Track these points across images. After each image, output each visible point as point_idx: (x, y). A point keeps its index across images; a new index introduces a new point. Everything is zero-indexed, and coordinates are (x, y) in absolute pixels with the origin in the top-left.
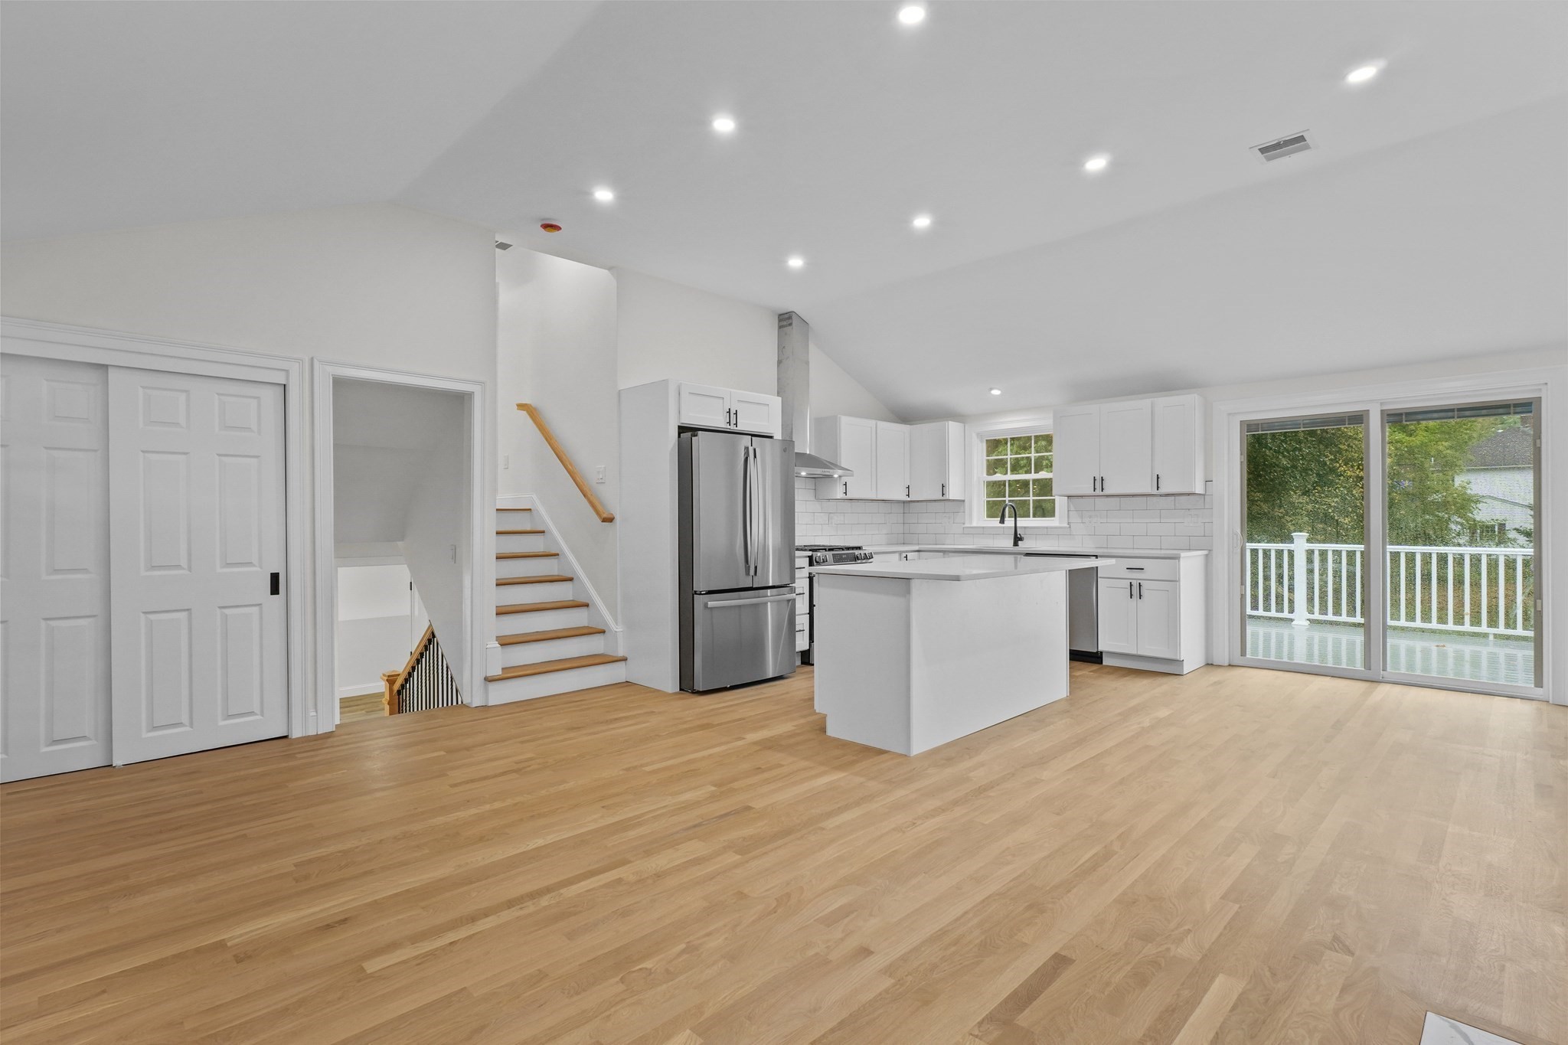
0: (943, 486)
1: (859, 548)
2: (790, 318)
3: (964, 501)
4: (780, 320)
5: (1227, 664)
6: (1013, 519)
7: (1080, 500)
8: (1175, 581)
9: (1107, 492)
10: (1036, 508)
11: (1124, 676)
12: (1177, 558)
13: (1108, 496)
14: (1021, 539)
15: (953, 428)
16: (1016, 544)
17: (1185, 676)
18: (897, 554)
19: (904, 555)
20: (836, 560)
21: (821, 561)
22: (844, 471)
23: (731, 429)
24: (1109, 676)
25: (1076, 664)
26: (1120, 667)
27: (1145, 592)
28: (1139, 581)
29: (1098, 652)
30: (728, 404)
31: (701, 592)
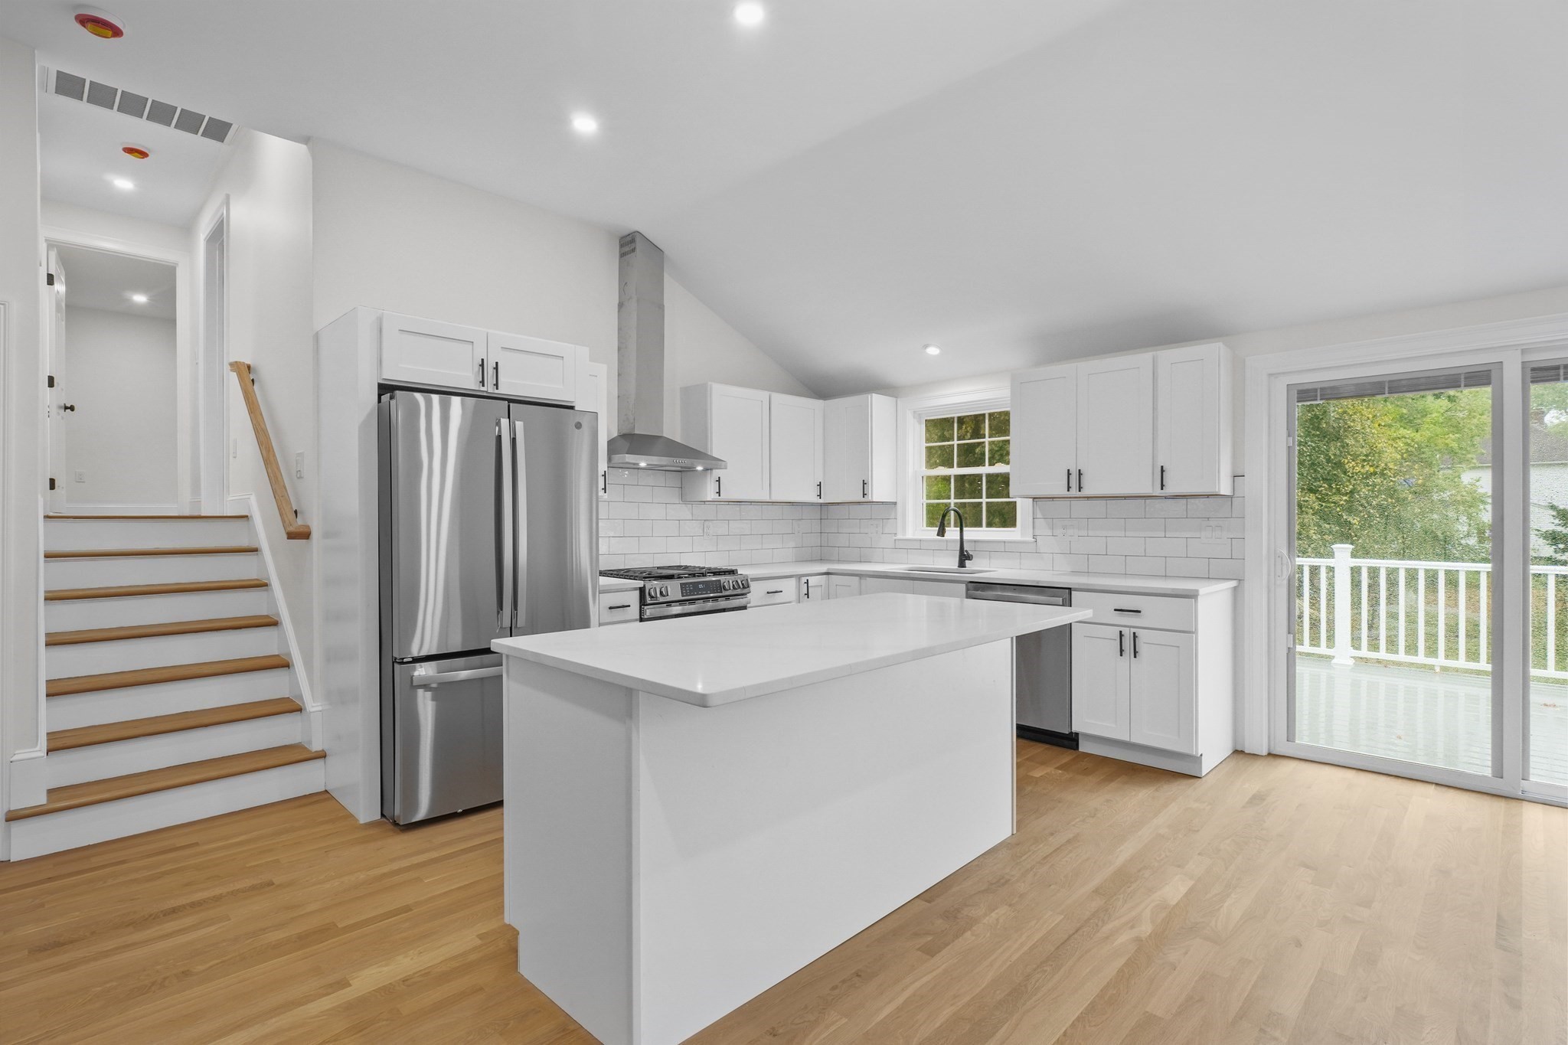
0: (864, 484)
1: (732, 572)
2: (633, 241)
3: (895, 503)
4: (622, 246)
5: (1265, 753)
6: (959, 529)
7: (1050, 503)
8: (1190, 632)
9: (1086, 492)
10: (990, 515)
11: (1110, 778)
12: (1192, 596)
13: (1088, 498)
14: (969, 557)
15: (878, 403)
16: (962, 564)
17: (1204, 779)
18: (793, 579)
19: (804, 580)
20: (686, 593)
21: (658, 595)
22: (714, 462)
23: (487, 392)
24: (1086, 772)
25: (1039, 749)
26: (1104, 761)
27: (1142, 648)
28: (1133, 630)
29: (1072, 732)
30: (480, 354)
31: (403, 659)
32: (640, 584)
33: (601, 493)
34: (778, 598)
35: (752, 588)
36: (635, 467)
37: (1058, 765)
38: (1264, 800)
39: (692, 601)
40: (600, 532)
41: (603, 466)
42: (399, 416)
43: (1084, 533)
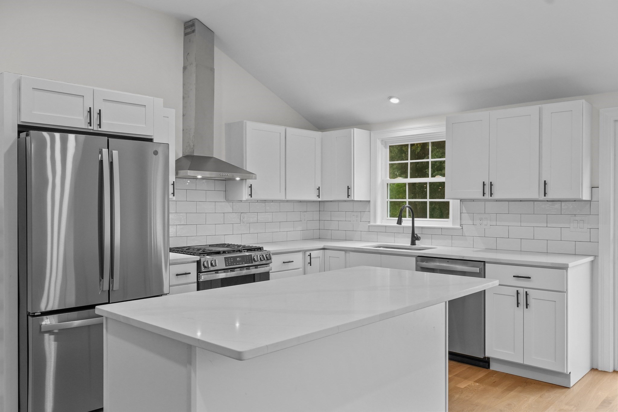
0: (348, 188)
1: (260, 249)
2: (193, 25)
3: (369, 202)
4: (185, 28)
5: (611, 370)
6: (411, 219)
7: (472, 203)
8: (563, 292)
9: (495, 197)
10: (432, 210)
11: (510, 389)
12: (564, 267)
13: (497, 200)
14: (418, 239)
15: (358, 133)
16: (413, 243)
17: (571, 389)
18: (301, 253)
19: (308, 253)
20: (229, 264)
21: (210, 266)
22: (248, 175)
23: (93, 130)
24: (495, 384)
25: (464, 368)
26: (506, 376)
27: (531, 301)
28: (526, 290)
29: (485, 357)
30: (89, 104)
31: (34, 313)
32: (197, 258)
33: (171, 196)
34: (290, 266)
35: (273, 260)
36: (195, 178)
37: (476, 379)
38: (611, 403)
39: (232, 270)
40: (170, 222)
41: (172, 178)
42: (33, 148)
43: (494, 223)
